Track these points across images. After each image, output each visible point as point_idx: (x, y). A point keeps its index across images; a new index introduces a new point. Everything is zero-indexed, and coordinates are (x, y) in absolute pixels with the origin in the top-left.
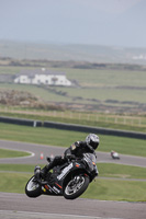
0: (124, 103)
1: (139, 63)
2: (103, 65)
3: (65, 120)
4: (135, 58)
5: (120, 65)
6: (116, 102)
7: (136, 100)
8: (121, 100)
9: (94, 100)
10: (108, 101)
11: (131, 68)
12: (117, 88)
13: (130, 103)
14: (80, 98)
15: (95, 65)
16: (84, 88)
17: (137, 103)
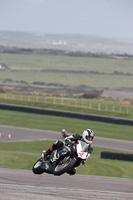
0: (50, 84)
1: (63, 49)
2: (30, 51)
3: (8, 101)
4: (55, 43)
5: (45, 50)
6: (42, 84)
7: (61, 83)
8: (46, 82)
9: (22, 82)
10: (35, 83)
11: (55, 52)
12: (43, 71)
13: (55, 85)
14: (10, 80)
15: (23, 51)
16: (13, 71)
17: (61, 85)
